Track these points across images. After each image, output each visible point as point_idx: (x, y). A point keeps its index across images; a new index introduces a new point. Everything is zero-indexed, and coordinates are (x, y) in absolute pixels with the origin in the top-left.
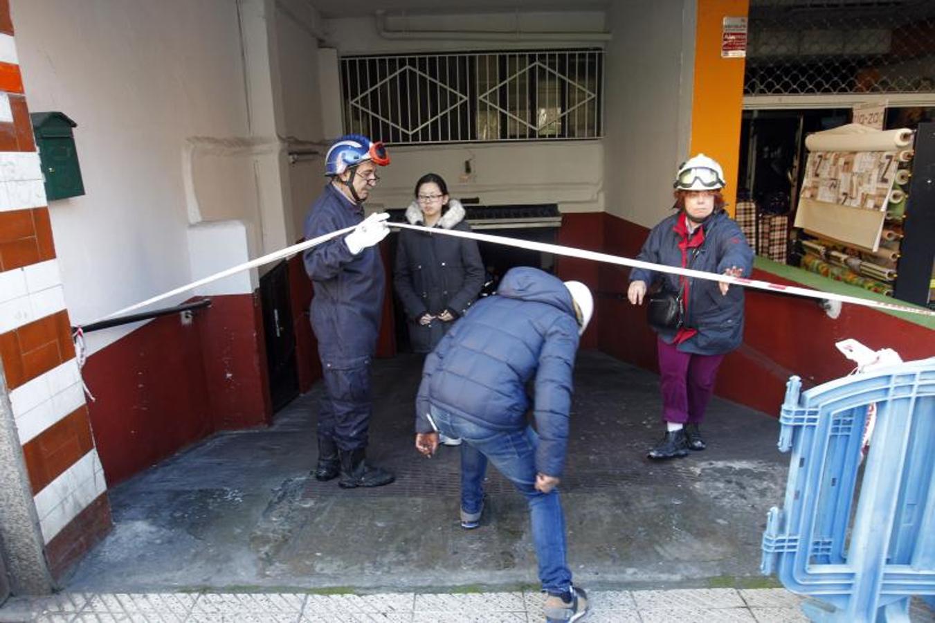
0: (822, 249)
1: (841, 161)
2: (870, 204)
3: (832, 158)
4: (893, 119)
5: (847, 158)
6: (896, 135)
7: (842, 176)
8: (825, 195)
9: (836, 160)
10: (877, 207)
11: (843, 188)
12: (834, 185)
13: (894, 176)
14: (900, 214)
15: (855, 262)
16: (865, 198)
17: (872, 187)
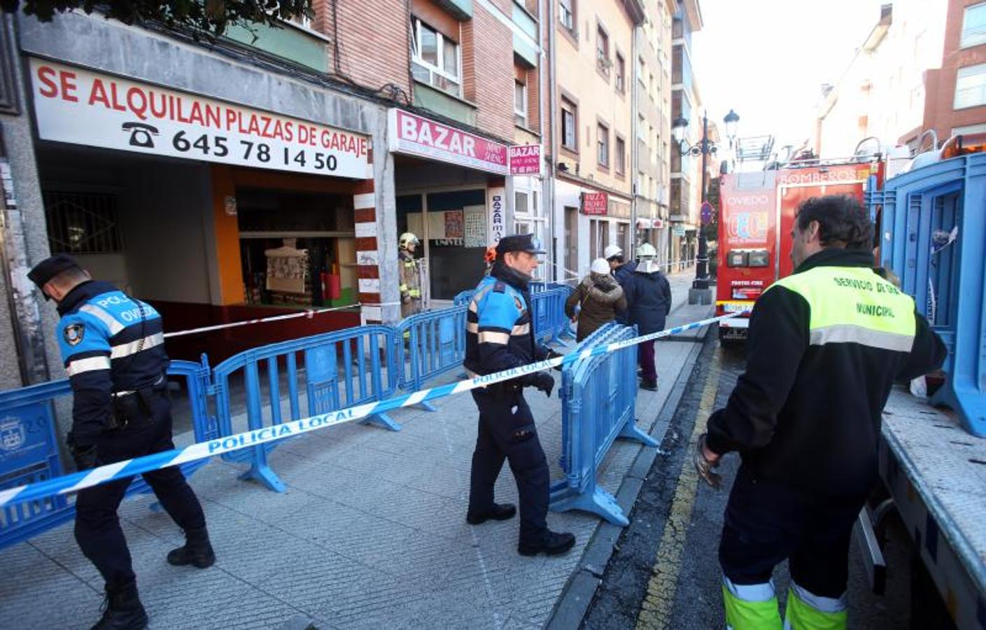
0: (282, 297)
1: (283, 261)
2: (298, 276)
3: (278, 260)
4: (300, 244)
5: (286, 259)
6: (303, 252)
7: (285, 267)
8: (279, 275)
9: (281, 260)
10: (301, 277)
11: (286, 271)
12: (282, 270)
13: (305, 266)
14: (309, 278)
15: (297, 299)
16: (296, 274)
17: (298, 270)
